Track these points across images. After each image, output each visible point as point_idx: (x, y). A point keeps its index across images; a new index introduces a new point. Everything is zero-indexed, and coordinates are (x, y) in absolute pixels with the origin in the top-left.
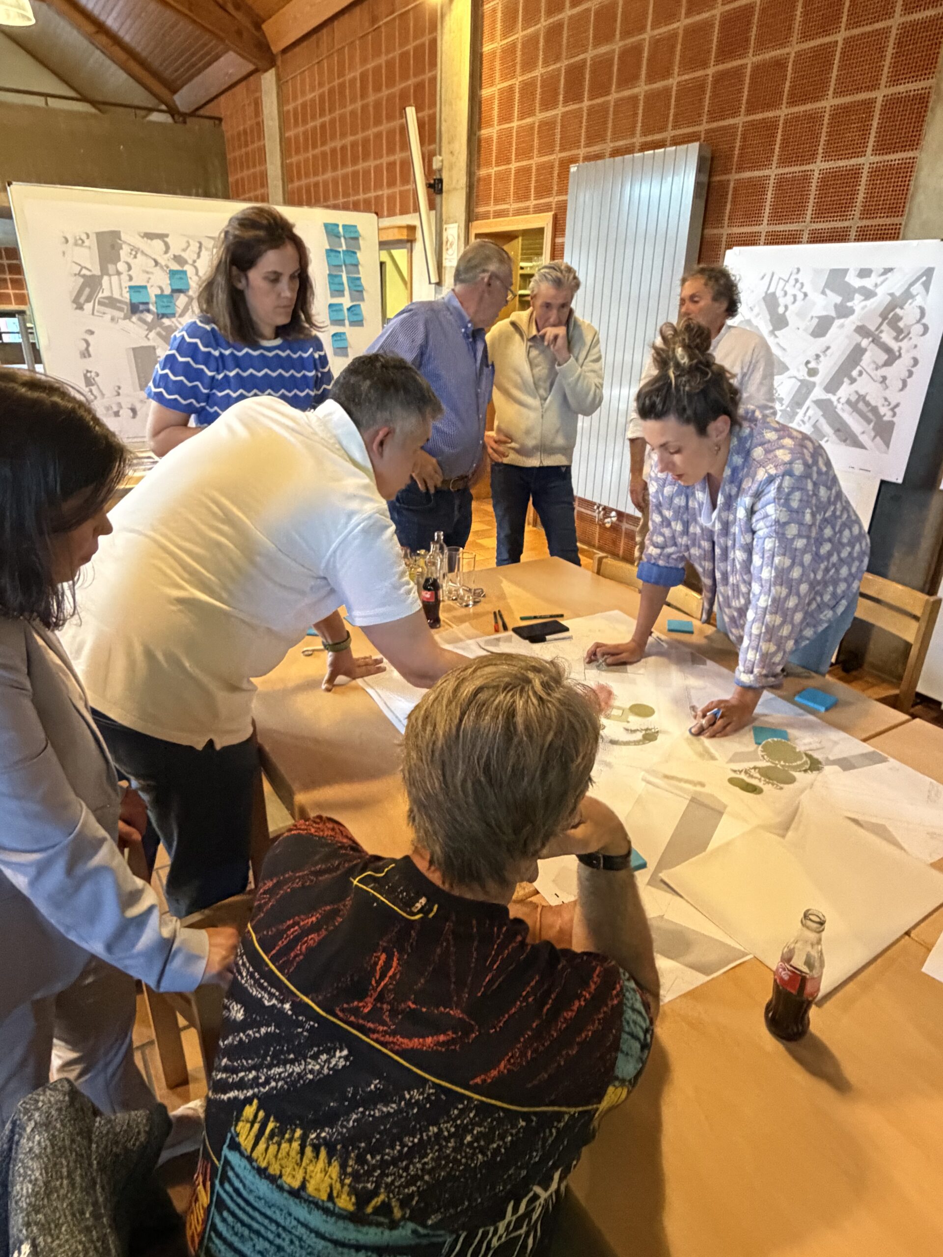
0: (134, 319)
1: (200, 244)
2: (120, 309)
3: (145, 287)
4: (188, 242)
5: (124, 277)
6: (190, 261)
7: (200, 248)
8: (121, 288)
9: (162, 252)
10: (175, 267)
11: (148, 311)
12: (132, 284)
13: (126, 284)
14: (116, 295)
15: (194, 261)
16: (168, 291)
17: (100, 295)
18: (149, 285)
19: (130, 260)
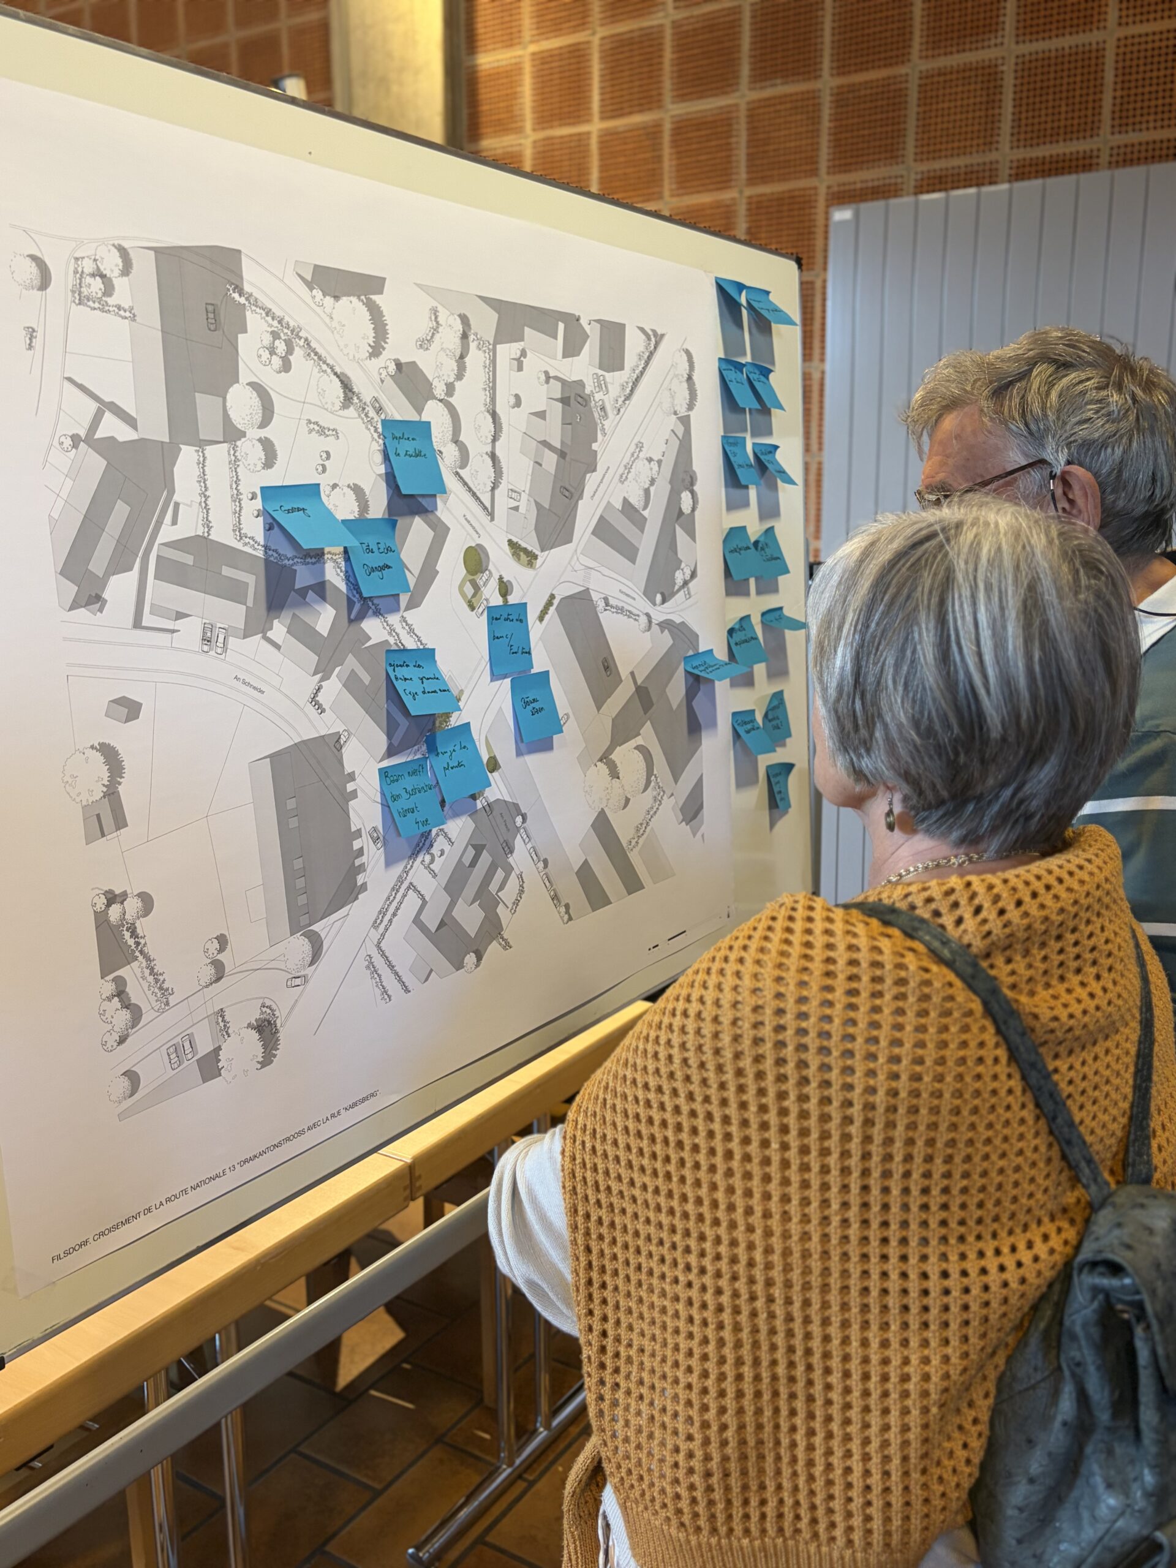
0: (279, 630)
1: (464, 320)
2: (233, 592)
3: (313, 490)
4: (435, 312)
5: (250, 450)
6: (439, 390)
7: (465, 336)
8: (237, 498)
9: (365, 350)
10: (399, 409)
11: (321, 589)
12: (275, 478)
13: (255, 479)
14: (222, 534)
15: (450, 389)
16: (378, 509)
17: (168, 533)
18: (324, 481)
19: (270, 378)
